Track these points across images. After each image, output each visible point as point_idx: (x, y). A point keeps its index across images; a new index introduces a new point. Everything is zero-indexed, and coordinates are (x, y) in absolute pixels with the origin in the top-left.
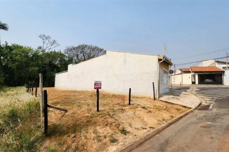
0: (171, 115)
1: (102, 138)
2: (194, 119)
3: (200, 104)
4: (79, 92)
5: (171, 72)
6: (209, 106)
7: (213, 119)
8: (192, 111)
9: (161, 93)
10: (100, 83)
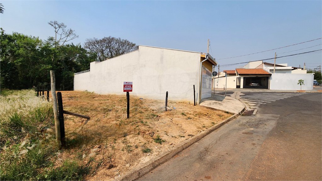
0: (213, 121)
1: (133, 148)
2: (236, 126)
3: (244, 110)
4: (105, 96)
5: (215, 74)
6: (252, 111)
7: (256, 125)
8: (235, 117)
9: (202, 97)
10: (130, 85)
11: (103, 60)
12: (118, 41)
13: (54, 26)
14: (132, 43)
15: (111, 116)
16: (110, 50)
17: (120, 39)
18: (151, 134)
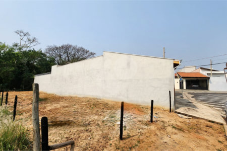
13: (20, 34)
14: (86, 50)
16: (67, 55)
17: (76, 46)
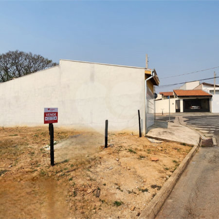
3: (200, 139)
5: (155, 96)
6: (211, 141)
8: (196, 150)
10: (54, 113)
11: (8, 80)
12: (28, 57)
14: (47, 60)
15: (22, 164)
16: (17, 68)
17: (31, 54)
18: (95, 192)
